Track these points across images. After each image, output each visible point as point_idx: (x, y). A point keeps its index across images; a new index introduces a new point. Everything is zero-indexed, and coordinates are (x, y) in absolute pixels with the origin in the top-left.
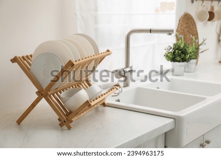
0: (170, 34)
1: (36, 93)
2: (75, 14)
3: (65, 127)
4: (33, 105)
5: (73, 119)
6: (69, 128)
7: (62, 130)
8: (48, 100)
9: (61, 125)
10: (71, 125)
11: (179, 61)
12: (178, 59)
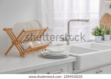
0: (87, 22)
1: (12, 42)
2: (42, 12)
3: (22, 57)
4: (11, 48)
5: (25, 54)
6: (24, 57)
7: (21, 57)
8: (16, 46)
9: (21, 56)
10: (24, 56)
11: (98, 35)
12: (97, 34)
